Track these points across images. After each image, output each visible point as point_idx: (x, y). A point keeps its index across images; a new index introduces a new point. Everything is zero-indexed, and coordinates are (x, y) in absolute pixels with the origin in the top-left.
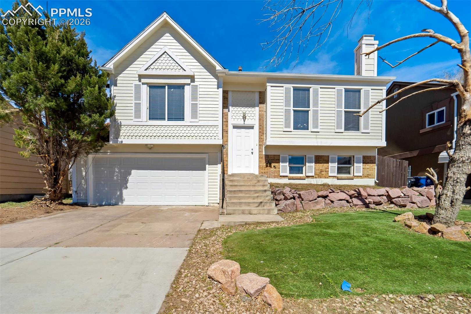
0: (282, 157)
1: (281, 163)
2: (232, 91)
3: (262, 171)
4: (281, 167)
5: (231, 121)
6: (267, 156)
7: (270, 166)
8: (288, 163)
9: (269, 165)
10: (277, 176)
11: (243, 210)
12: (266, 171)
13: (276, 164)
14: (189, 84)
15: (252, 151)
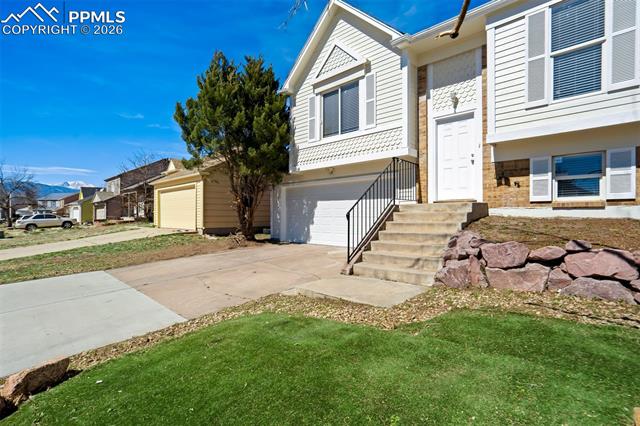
0: (534, 163)
1: (531, 175)
2: (434, 63)
3: (489, 194)
4: (531, 184)
5: (433, 114)
6: (499, 165)
7: (508, 183)
8: (550, 174)
9: (503, 182)
10: (522, 202)
11: (376, 271)
12: (498, 193)
13: (520, 179)
14: (363, 77)
15: (473, 158)
